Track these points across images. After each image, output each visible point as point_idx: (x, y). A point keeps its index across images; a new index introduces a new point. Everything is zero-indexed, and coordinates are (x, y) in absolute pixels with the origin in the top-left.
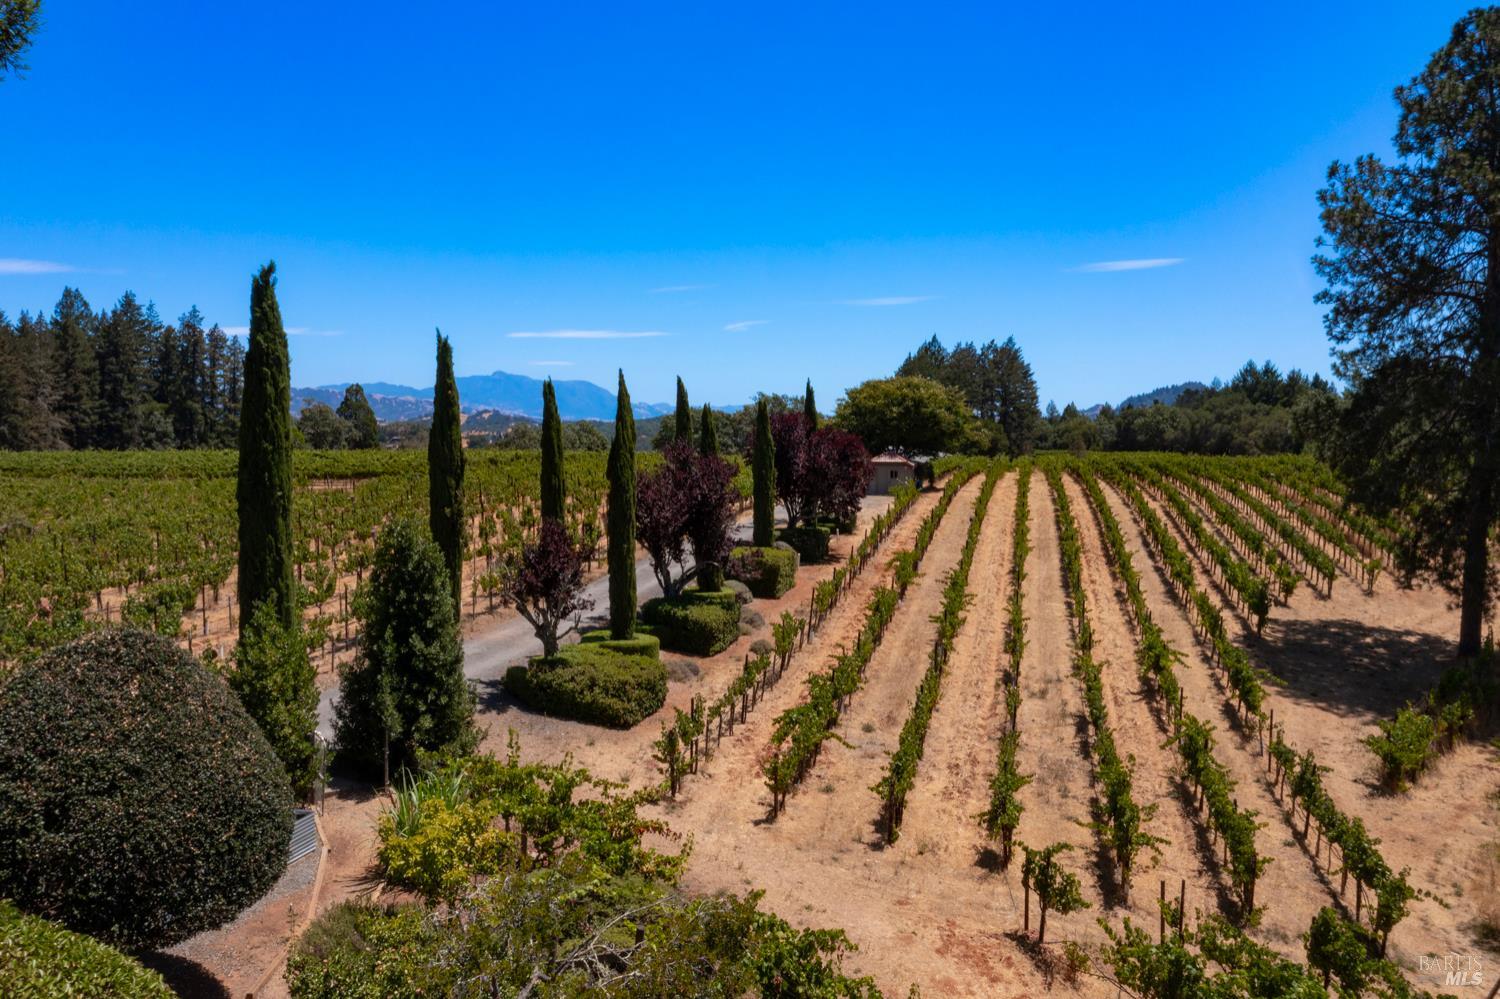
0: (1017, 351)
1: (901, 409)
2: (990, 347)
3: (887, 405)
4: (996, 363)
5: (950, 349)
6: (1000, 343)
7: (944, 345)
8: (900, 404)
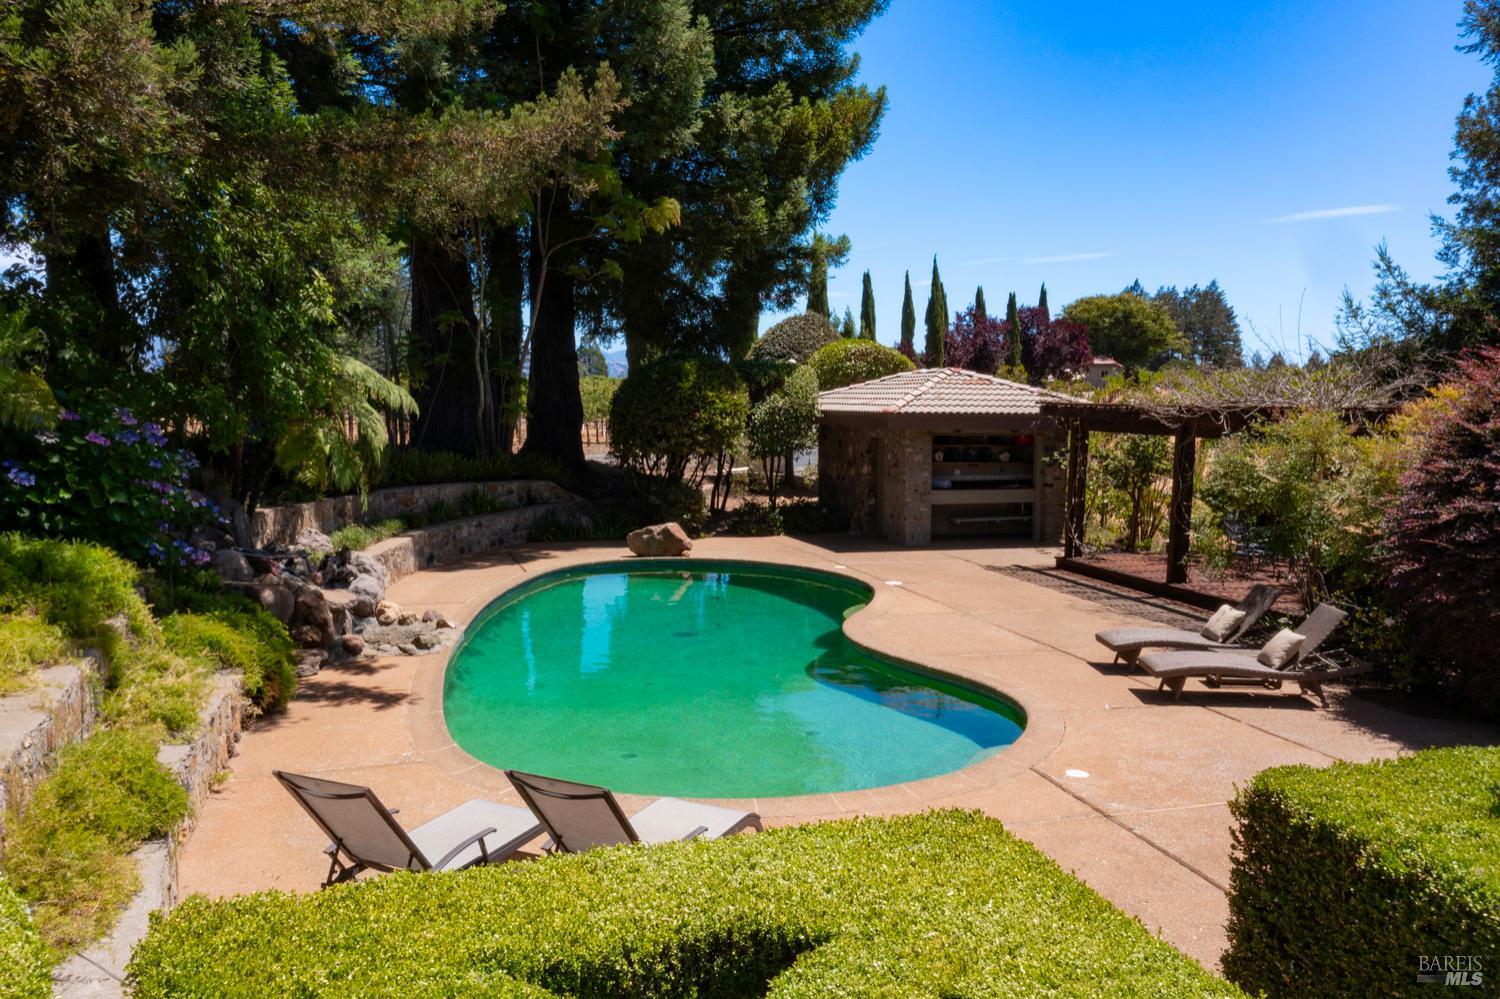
0: (1220, 294)
1: (1112, 320)
2: (1193, 291)
3: (1100, 316)
4: (1199, 307)
5: (1153, 293)
6: (1202, 287)
7: (1146, 290)
8: (1110, 316)
